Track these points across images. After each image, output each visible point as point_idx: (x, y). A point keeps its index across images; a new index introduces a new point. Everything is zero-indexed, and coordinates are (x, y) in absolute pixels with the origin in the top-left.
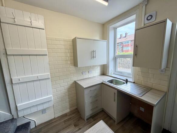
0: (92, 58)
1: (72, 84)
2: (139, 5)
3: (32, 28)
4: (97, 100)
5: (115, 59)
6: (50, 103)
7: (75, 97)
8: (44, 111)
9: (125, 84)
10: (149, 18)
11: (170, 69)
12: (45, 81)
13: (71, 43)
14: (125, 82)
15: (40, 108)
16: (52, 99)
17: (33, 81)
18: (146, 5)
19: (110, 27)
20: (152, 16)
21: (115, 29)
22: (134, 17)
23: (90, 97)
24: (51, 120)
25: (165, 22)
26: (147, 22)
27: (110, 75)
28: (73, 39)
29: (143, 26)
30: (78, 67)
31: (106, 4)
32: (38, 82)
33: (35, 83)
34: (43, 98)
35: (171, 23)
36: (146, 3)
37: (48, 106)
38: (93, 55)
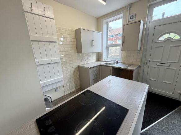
0: (91, 46)
1: (76, 68)
2: (125, 7)
3: (44, 17)
4: (97, 78)
5: (107, 48)
6: (61, 83)
7: (79, 79)
8: (56, 89)
9: (116, 64)
10: (131, 18)
11: (142, 51)
12: (56, 64)
13: (74, 33)
14: (116, 63)
15: (55, 86)
16: (63, 79)
17: (48, 64)
18: (130, 8)
19: (104, 21)
20: (133, 17)
21: (107, 23)
22: (122, 15)
23: (93, 75)
24: (62, 97)
25: (140, 21)
26: (130, 20)
27: (104, 60)
28: (75, 30)
29: (127, 23)
30: (83, 53)
31: (104, 3)
32: (52, 65)
33: (49, 65)
34: (60, 77)
35: (143, 22)
36: (130, 7)
37: (60, 86)
38: (92, 44)
